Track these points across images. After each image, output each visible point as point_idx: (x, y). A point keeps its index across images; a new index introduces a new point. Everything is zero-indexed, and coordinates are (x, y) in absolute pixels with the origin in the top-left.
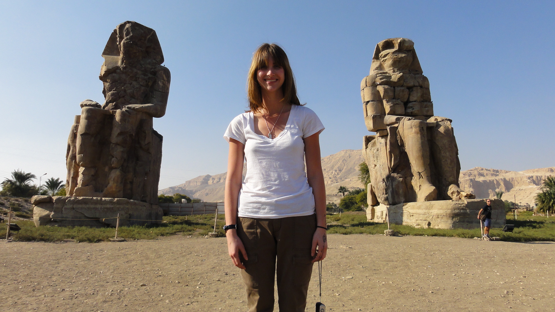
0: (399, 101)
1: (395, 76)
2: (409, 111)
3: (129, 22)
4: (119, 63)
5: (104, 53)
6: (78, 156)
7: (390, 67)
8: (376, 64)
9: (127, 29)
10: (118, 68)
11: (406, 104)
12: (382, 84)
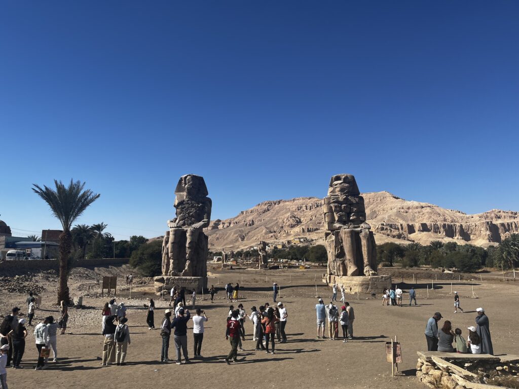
0: (344, 213)
1: (342, 198)
2: (351, 218)
3: (189, 175)
4: (185, 197)
5: (176, 192)
6: (170, 254)
7: (339, 191)
8: (331, 189)
9: (189, 179)
10: (184, 201)
11: (349, 215)
12: (334, 202)
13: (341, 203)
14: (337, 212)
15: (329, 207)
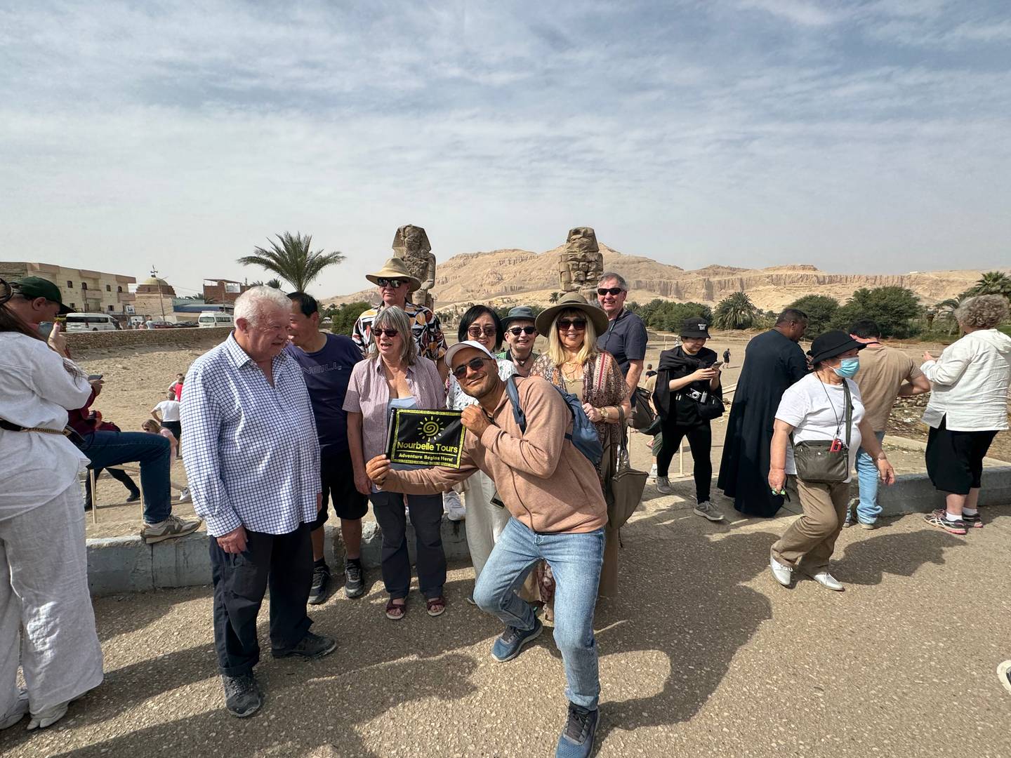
0: (582, 272)
1: (580, 255)
2: (588, 278)
3: (409, 226)
7: (577, 247)
9: (408, 230)
10: (403, 256)
11: (586, 273)
12: (571, 260)
13: (579, 261)
14: (576, 270)
15: (566, 266)
